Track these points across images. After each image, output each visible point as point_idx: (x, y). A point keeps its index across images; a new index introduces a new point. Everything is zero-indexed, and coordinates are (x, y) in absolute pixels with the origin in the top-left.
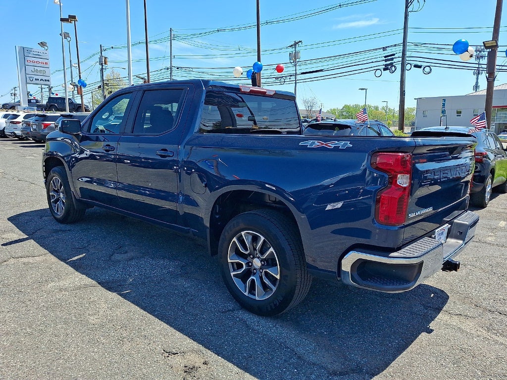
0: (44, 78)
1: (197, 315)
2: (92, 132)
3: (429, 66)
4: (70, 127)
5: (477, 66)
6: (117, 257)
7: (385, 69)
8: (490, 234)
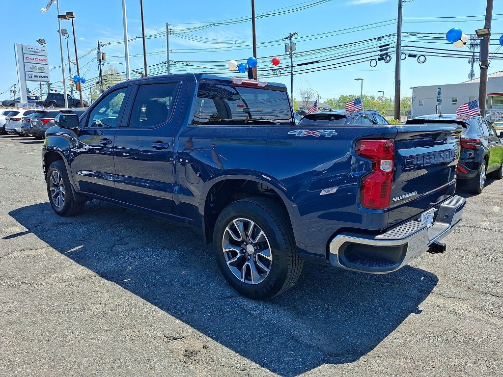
0: (43, 75)
1: (196, 302)
2: (89, 126)
3: (424, 56)
4: (68, 122)
5: (472, 54)
6: (118, 248)
7: (380, 59)
8: (485, 219)
